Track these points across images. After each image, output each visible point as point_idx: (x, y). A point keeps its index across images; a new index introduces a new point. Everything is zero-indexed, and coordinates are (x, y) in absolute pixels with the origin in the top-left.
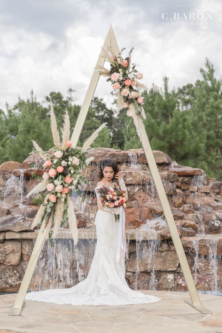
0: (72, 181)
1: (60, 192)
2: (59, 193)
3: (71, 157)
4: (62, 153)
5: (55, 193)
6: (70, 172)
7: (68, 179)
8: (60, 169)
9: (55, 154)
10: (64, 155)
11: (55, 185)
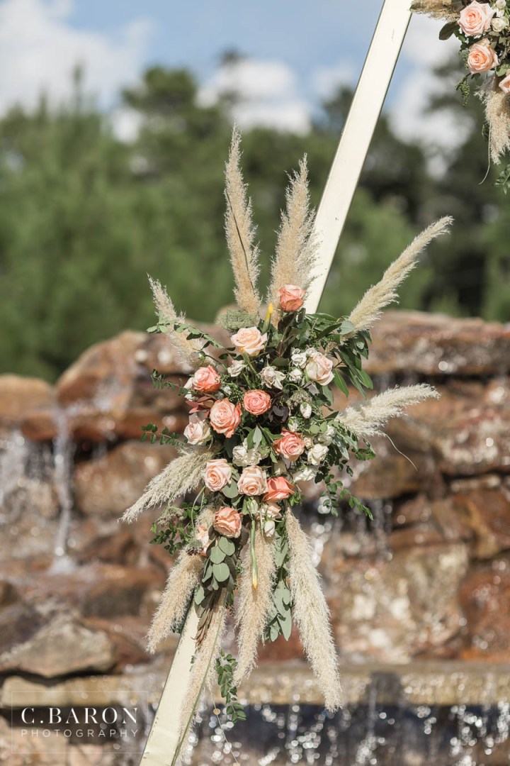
0: (306, 449)
1: (255, 497)
2: (254, 501)
3: (299, 350)
4: (265, 338)
5: (236, 499)
6: (296, 411)
7: (289, 445)
8: (255, 399)
9: (235, 340)
10: (270, 340)
11: (234, 466)
